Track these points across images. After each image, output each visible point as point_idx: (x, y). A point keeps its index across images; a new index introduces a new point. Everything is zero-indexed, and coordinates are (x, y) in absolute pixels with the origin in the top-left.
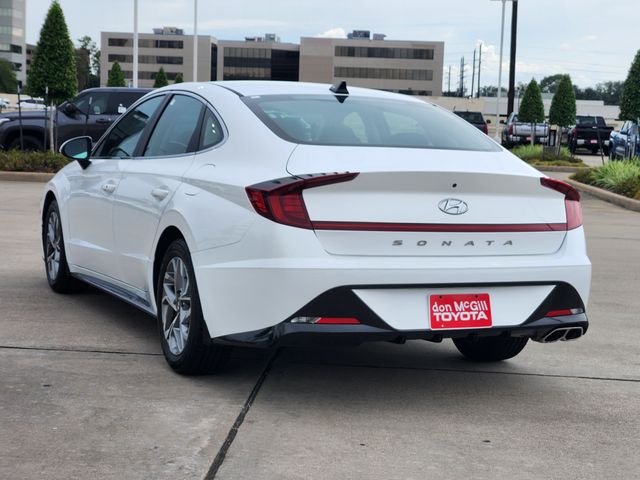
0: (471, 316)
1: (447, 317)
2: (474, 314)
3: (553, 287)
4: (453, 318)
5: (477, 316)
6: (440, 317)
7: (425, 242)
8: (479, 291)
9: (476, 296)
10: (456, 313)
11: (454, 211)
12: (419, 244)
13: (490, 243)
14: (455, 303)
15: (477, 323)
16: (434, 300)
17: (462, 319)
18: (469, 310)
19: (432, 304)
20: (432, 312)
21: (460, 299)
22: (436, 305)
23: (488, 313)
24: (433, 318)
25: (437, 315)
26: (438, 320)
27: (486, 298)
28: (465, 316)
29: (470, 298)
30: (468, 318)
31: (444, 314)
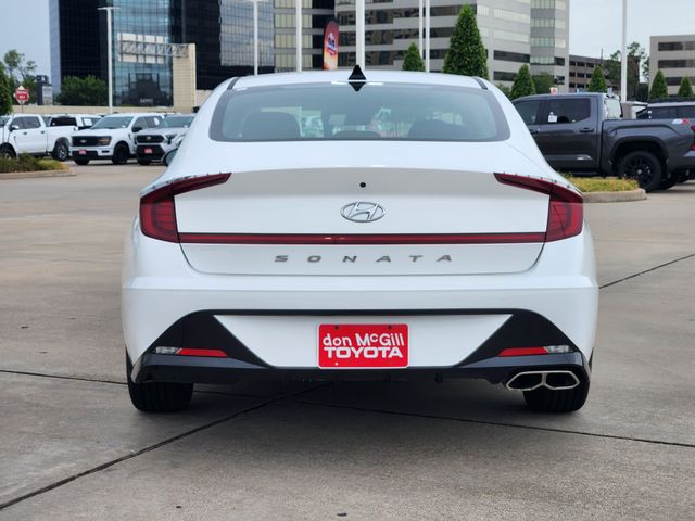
0: (380, 352)
1: (343, 352)
2: (384, 350)
3: (508, 317)
4: (353, 354)
5: (388, 352)
6: (334, 352)
7: (319, 258)
8: (394, 321)
9: (390, 327)
10: (357, 348)
11: (364, 217)
12: (310, 260)
13: (415, 258)
14: (357, 336)
15: (387, 361)
16: (324, 331)
17: (366, 355)
18: (377, 345)
19: (322, 336)
20: (322, 346)
21: (364, 330)
22: (329, 337)
23: (404, 350)
24: (323, 354)
25: (330, 350)
26: (330, 356)
27: (403, 330)
28: (371, 352)
29: (379, 330)
30: (375, 355)
31: (340, 349)
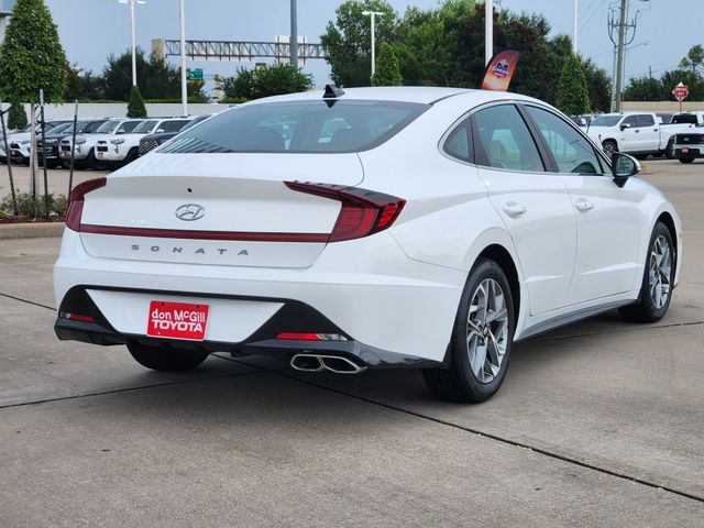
0: (189, 326)
1: (165, 325)
2: (192, 325)
3: (282, 305)
4: (171, 326)
5: (194, 327)
6: (159, 324)
7: (158, 248)
8: (198, 302)
9: (198, 306)
10: (174, 322)
11: (190, 216)
12: (152, 249)
13: (222, 251)
14: (176, 312)
15: (192, 334)
16: (154, 306)
17: (179, 328)
18: (187, 320)
19: (152, 310)
20: (151, 318)
21: (180, 307)
22: (156, 312)
23: (204, 325)
24: (151, 324)
25: (156, 322)
26: (156, 326)
27: (205, 309)
28: (183, 326)
29: (190, 308)
30: (185, 329)
31: (163, 322)
